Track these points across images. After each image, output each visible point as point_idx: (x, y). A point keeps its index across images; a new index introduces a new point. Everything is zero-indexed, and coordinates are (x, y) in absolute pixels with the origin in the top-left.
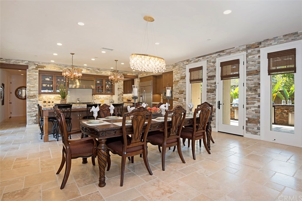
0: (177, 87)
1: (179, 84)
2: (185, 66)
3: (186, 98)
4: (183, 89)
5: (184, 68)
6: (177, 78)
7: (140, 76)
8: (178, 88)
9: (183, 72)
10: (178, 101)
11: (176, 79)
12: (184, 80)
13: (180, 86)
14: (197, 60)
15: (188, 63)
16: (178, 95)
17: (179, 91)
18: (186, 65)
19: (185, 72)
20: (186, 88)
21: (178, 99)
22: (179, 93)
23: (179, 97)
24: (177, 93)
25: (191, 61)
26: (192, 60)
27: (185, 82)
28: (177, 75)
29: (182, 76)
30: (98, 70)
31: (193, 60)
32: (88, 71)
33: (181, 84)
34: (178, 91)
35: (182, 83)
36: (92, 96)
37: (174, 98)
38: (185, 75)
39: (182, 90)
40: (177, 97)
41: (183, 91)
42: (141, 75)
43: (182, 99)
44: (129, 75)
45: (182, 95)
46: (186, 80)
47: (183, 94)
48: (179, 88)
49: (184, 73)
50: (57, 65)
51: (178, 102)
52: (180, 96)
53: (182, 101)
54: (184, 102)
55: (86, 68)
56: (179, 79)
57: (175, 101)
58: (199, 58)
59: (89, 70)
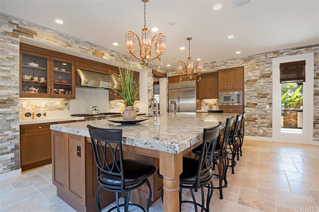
0: (253, 89)
1: (258, 84)
2: (271, 59)
3: (272, 103)
4: (266, 91)
5: (268, 62)
6: (254, 76)
7: (170, 74)
8: (256, 91)
9: (266, 68)
10: (255, 108)
11: (251, 78)
12: (268, 78)
13: (259, 87)
14: (295, 51)
15: (275, 55)
16: (255, 99)
17: (258, 94)
18: (272, 58)
19: (270, 67)
20: (272, 90)
21: (256, 104)
22: (256, 97)
23: (259, 102)
24: (254, 96)
25: (282, 53)
26: (285, 52)
27: (272, 82)
28: (254, 71)
29: (265, 74)
30: (125, 58)
31: (287, 52)
32: (113, 57)
33: (263, 84)
34: (257, 94)
35: (264, 83)
36: (108, 102)
37: (248, 103)
38: (270, 72)
39: (264, 92)
40: (255, 103)
41: (268, 94)
42: (174, 73)
43: (265, 105)
44: (159, 71)
45: (265, 100)
46: (272, 79)
47: (266, 97)
48: (257, 89)
49: (268, 69)
50: (61, 35)
51: (256, 110)
52: (259, 101)
53: (265, 108)
54: (269, 108)
55: (108, 52)
56: (258, 78)
57: (250, 107)
58: (299, 50)
59: (113, 55)
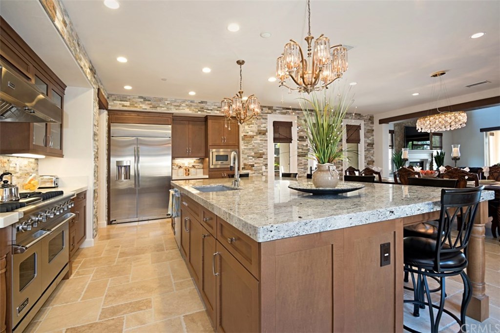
0: (250, 146)
1: (255, 142)
2: (266, 115)
3: (267, 164)
4: (262, 150)
5: (264, 117)
6: (251, 131)
7: (116, 105)
8: (253, 149)
9: (262, 123)
10: (252, 170)
11: (248, 133)
12: (264, 136)
13: (256, 145)
14: (284, 111)
15: (270, 111)
16: (251, 159)
17: (255, 153)
18: (267, 113)
19: (265, 123)
20: (267, 150)
21: (253, 166)
22: (253, 157)
23: (256, 163)
24: (252, 156)
25: (275, 110)
26: (277, 110)
27: (267, 140)
28: (251, 125)
29: (261, 130)
31: (279, 110)
33: (260, 142)
34: (253, 153)
35: (261, 140)
37: (245, 165)
38: (265, 129)
39: (260, 152)
40: (252, 164)
41: (264, 154)
43: (262, 166)
45: (261, 160)
46: (267, 137)
47: (262, 157)
48: (253, 147)
49: (263, 125)
51: (253, 172)
52: (256, 161)
53: (261, 169)
54: (265, 170)
56: (255, 134)
57: (247, 170)
58: (288, 111)
